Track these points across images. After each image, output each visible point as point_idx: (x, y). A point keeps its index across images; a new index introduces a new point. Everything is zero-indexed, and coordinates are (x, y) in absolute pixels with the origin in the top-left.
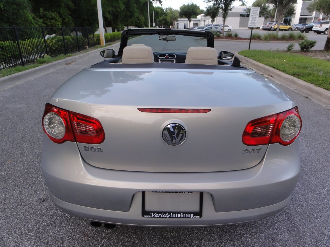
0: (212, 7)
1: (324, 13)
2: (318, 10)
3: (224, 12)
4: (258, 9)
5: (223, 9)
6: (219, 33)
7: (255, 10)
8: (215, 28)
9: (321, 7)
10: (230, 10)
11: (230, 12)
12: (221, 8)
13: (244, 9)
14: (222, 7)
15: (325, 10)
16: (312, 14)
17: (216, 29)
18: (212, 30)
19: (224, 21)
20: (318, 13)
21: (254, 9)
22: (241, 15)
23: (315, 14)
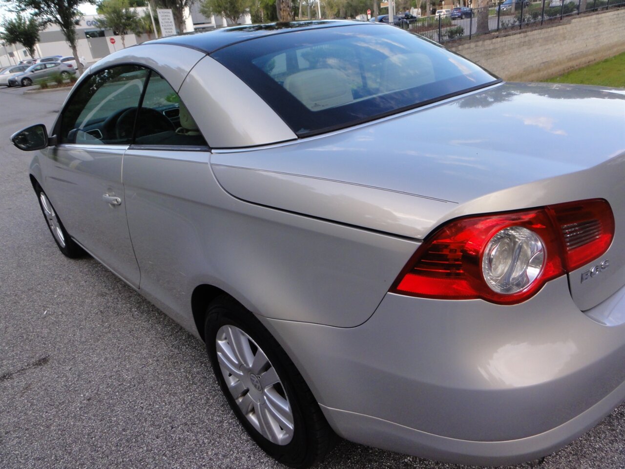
0: (17, 22)
1: (228, 16)
2: (218, 13)
3: (65, 29)
4: (169, 13)
5: (59, 23)
6: (66, 73)
7: (166, 16)
8: (53, 65)
9: (220, 7)
10: (77, 23)
11: (77, 27)
12: (55, 21)
13: (89, 21)
14: (56, 18)
15: (228, 12)
16: (211, 20)
17: (57, 67)
18: (47, 69)
19: (74, 47)
20: (219, 17)
21: (163, 12)
22: (87, 33)
23: (215, 20)
